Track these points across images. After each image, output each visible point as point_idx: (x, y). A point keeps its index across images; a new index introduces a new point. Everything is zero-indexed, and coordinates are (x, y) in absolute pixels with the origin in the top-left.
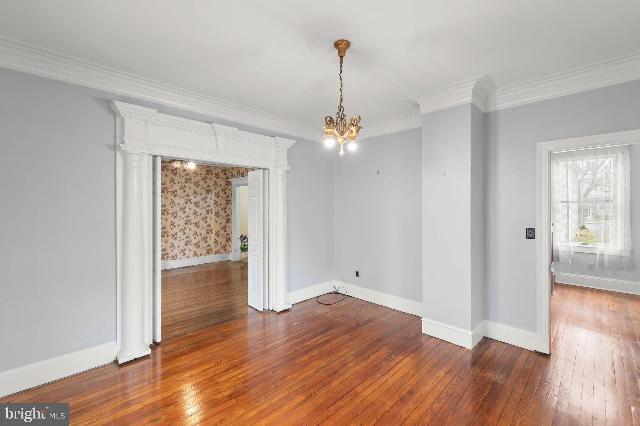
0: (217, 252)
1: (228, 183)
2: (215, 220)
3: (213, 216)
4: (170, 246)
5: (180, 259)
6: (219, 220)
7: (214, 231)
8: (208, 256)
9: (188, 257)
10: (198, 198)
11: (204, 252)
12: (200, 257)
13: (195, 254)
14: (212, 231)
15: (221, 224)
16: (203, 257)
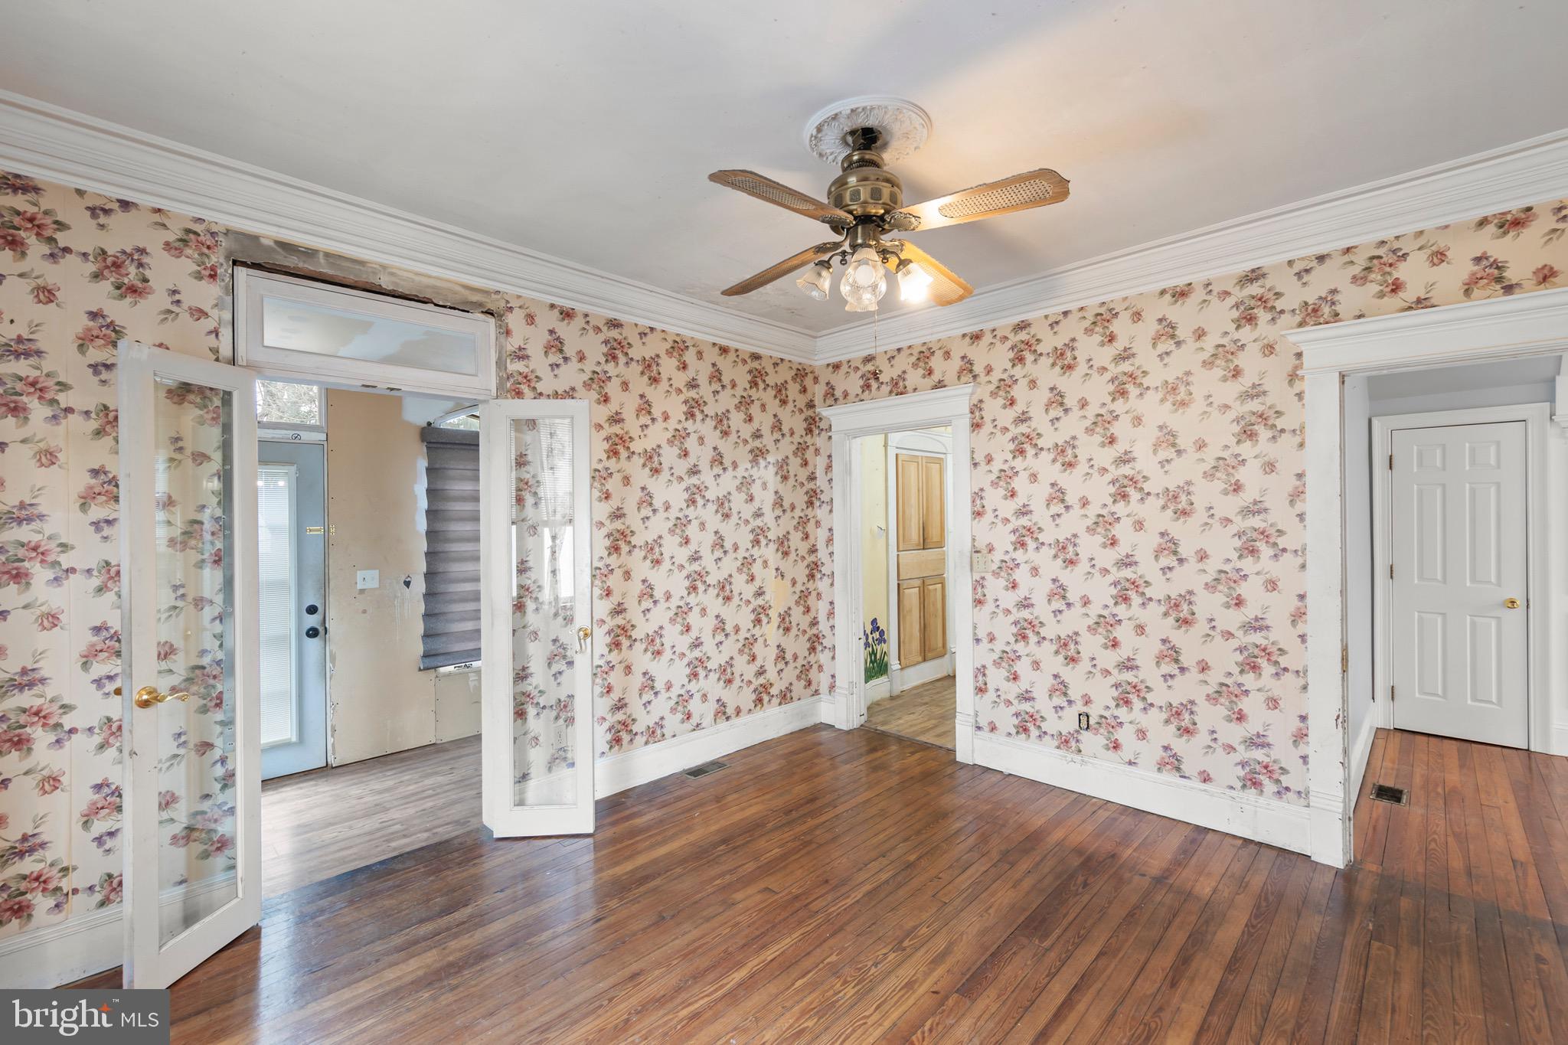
0: (785, 697)
1: (812, 424)
2: (777, 569)
3: (769, 552)
4: (639, 685)
5: (674, 736)
6: (786, 565)
7: (774, 614)
8: (759, 715)
9: (697, 726)
10: (728, 482)
11: (747, 697)
12: (734, 721)
13: (722, 713)
14: (770, 612)
15: (794, 583)
16: (744, 719)
